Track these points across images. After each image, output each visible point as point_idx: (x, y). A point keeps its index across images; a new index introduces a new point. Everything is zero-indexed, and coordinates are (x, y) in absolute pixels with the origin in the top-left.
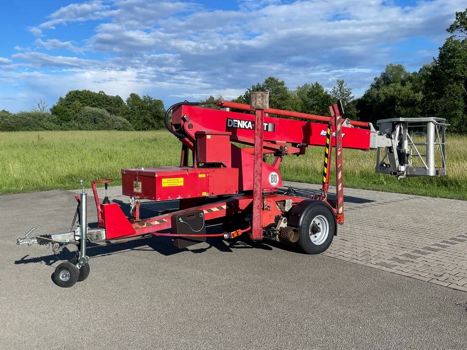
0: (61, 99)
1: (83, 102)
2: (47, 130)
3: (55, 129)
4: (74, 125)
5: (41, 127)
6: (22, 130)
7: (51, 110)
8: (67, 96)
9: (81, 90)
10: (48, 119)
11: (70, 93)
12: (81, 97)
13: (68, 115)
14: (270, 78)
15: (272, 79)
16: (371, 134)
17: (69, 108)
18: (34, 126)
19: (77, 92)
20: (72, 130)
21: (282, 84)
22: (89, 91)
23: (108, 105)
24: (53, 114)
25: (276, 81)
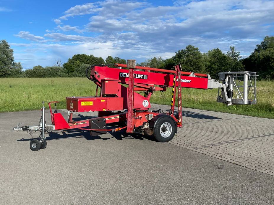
0: (70, 59)
1: (81, 61)
2: (61, 77)
3: (65, 77)
4: (76, 74)
5: (58, 75)
6: (48, 77)
7: (63, 66)
8: (73, 57)
9: (81, 54)
10: (62, 71)
11: (75, 56)
12: (81, 58)
13: (73, 69)
14: (189, 46)
15: (190, 46)
16: (208, 80)
17: (73, 64)
18: (54, 75)
19: (79, 55)
20: (75, 77)
21: (197, 49)
22: (85, 55)
23: (95, 62)
24: (64, 68)
25: (193, 48)
